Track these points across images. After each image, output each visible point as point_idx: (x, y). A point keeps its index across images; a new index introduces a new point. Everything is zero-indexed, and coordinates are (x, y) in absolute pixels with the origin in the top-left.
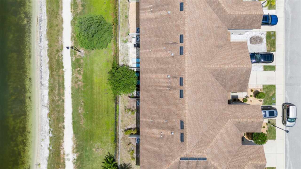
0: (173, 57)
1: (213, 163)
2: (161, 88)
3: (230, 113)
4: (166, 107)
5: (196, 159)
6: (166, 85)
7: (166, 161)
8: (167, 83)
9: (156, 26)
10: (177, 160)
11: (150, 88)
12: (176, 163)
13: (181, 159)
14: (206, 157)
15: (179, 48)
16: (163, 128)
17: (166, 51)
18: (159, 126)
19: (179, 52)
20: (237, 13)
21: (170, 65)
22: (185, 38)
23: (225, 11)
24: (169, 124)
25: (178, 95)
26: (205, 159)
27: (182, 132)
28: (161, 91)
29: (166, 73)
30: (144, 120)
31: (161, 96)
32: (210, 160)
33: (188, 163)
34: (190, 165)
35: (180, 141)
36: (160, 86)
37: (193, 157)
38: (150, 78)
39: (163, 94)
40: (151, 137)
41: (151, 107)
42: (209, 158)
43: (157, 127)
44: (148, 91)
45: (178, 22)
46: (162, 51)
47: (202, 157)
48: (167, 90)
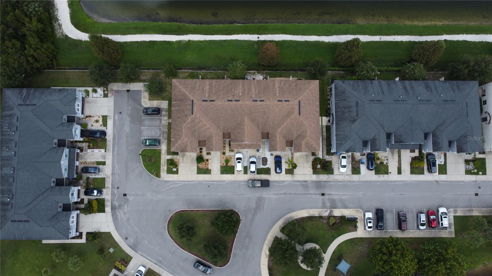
0: (252, 97)
1: (190, 119)
2: (233, 91)
3: (218, 132)
4: (222, 93)
5: (192, 109)
6: (235, 93)
7: (191, 93)
8: (236, 94)
9: (270, 88)
10: (192, 98)
11: (233, 85)
12: (190, 98)
13: (193, 101)
14: (194, 114)
15: (256, 100)
16: (209, 91)
17: (255, 93)
18: (211, 90)
19: (254, 100)
20: (278, 136)
21: (247, 95)
22: (262, 102)
23: (279, 128)
24: (212, 95)
25: (229, 99)
26: (192, 114)
27: (208, 101)
28: (232, 90)
29: (242, 93)
30: (214, 82)
31: (229, 91)
32: (192, 117)
33: (189, 105)
34: (188, 106)
35: (203, 99)
36: (234, 90)
37: (194, 107)
38: (239, 85)
39: (230, 92)
40: (204, 85)
41: (222, 86)
42: (193, 116)
43: (210, 89)
44: (231, 84)
45: (271, 99)
46: (256, 91)
47: (194, 112)
48: (232, 94)
